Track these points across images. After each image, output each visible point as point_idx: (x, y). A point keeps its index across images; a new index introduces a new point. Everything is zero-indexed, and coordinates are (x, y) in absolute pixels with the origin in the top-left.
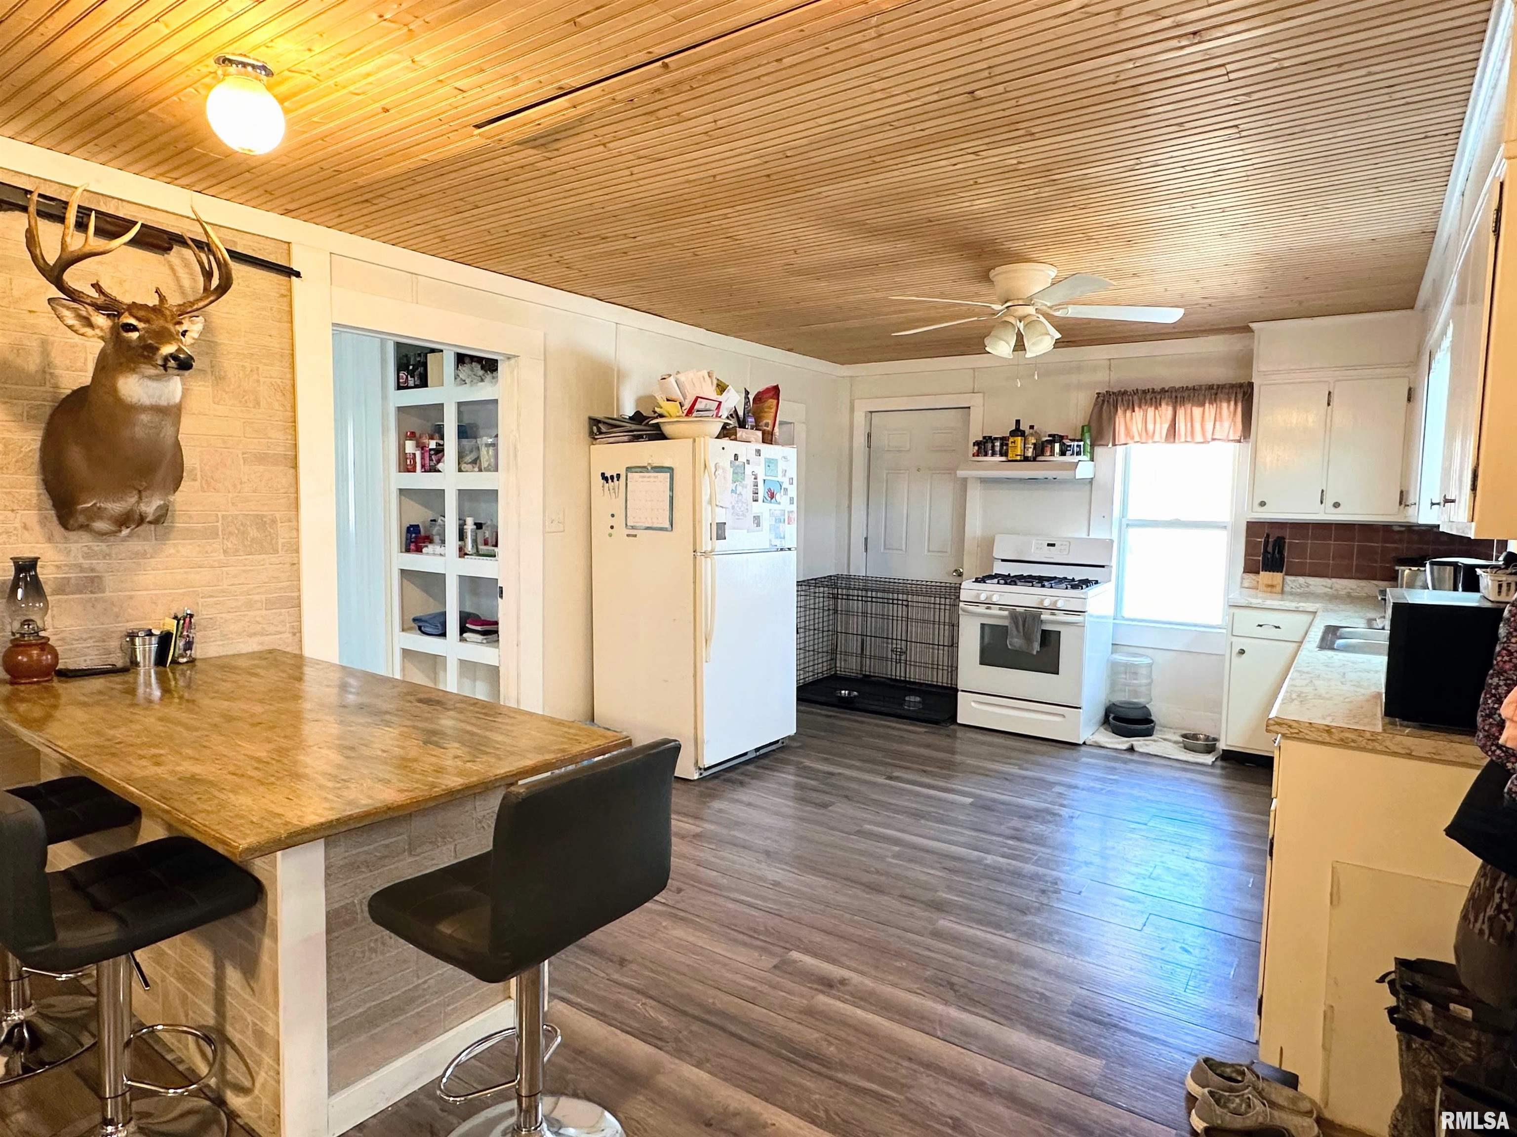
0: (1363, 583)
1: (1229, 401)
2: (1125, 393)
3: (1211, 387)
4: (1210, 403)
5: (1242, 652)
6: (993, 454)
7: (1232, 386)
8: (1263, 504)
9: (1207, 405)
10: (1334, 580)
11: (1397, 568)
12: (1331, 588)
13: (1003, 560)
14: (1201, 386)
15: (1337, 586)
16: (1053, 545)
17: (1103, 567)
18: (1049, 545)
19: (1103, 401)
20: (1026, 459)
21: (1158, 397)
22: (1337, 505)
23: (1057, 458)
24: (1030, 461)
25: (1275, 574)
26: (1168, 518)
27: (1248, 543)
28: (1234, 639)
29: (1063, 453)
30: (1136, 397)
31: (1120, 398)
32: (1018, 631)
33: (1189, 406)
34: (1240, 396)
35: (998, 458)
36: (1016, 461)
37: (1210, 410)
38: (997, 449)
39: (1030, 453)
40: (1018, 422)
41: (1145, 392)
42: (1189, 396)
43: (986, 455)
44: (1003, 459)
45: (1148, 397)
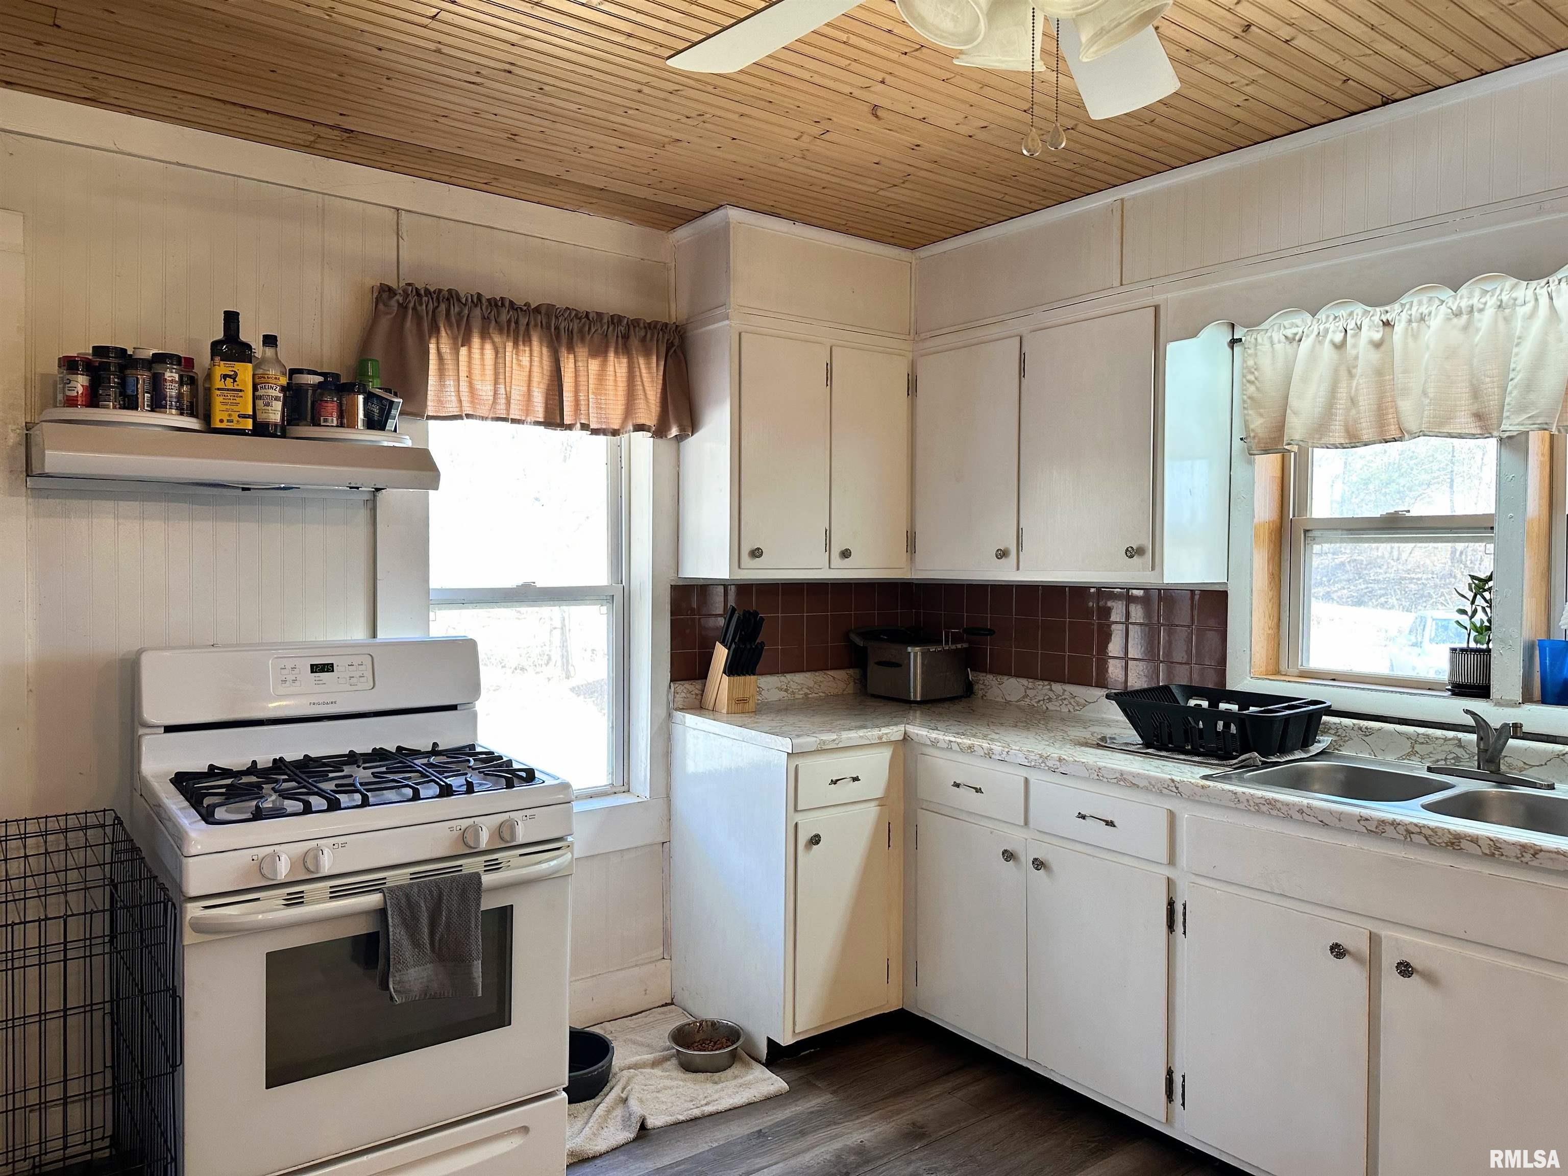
0: (819, 676)
1: (647, 355)
2: (452, 296)
3: (616, 320)
4: (616, 353)
5: (815, 840)
6: (157, 405)
7: (651, 327)
8: (756, 553)
9: (611, 355)
10: (789, 676)
11: (909, 649)
12: (786, 691)
13: (169, 729)
14: (599, 315)
15: (794, 686)
16: (327, 668)
17: (453, 708)
18: (315, 668)
19: (403, 307)
20: (261, 429)
21: (523, 321)
22: (846, 554)
23: (362, 435)
24: (274, 436)
25: (748, 678)
26: (511, 582)
27: (673, 623)
28: (799, 818)
29: (376, 423)
30: (477, 312)
31: (443, 307)
32: (416, 944)
33: (582, 351)
34: (663, 350)
35: (173, 419)
36: (241, 432)
37: (617, 366)
38: (172, 391)
39: (275, 413)
40: (231, 319)
41: (496, 304)
42: (581, 331)
43: (130, 404)
44: (191, 423)
45: (504, 317)
